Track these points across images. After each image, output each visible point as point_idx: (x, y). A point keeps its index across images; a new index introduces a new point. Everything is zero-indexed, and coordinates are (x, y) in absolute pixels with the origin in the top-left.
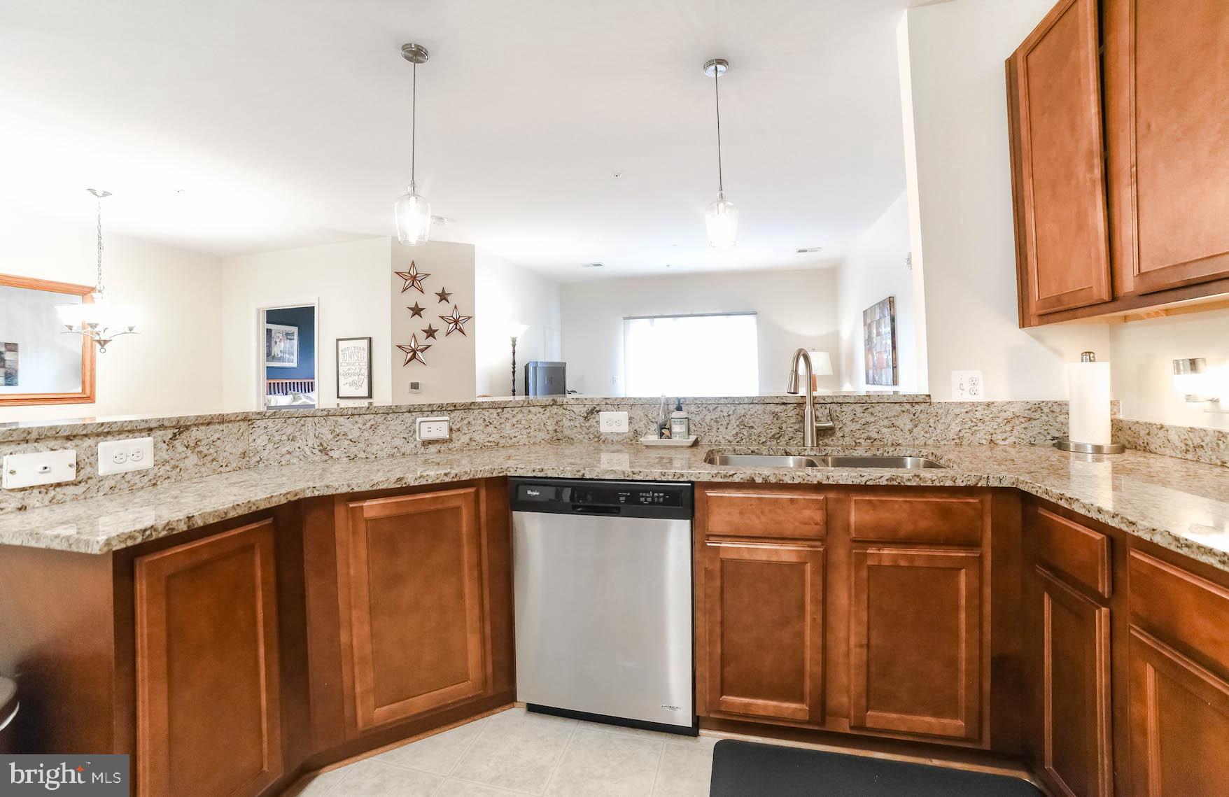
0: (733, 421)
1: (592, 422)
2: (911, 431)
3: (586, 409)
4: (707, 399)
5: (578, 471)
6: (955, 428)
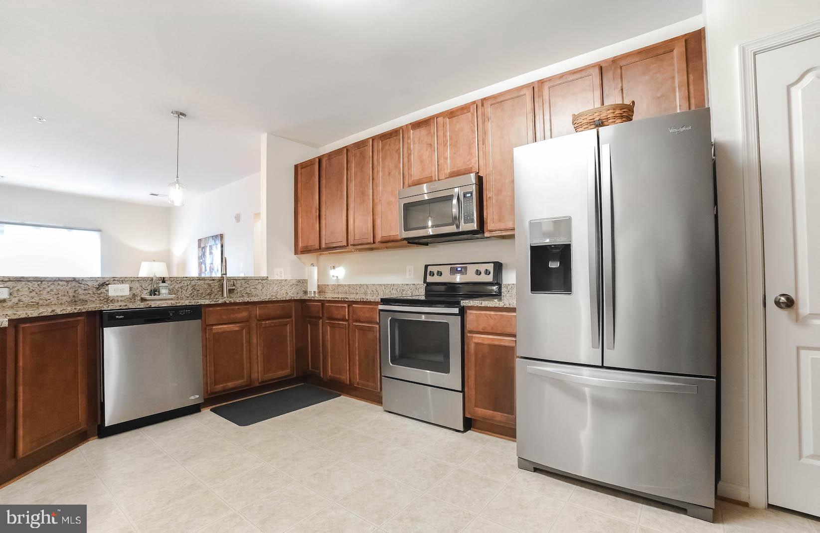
0: (189, 288)
1: (102, 290)
2: (261, 290)
3: (98, 283)
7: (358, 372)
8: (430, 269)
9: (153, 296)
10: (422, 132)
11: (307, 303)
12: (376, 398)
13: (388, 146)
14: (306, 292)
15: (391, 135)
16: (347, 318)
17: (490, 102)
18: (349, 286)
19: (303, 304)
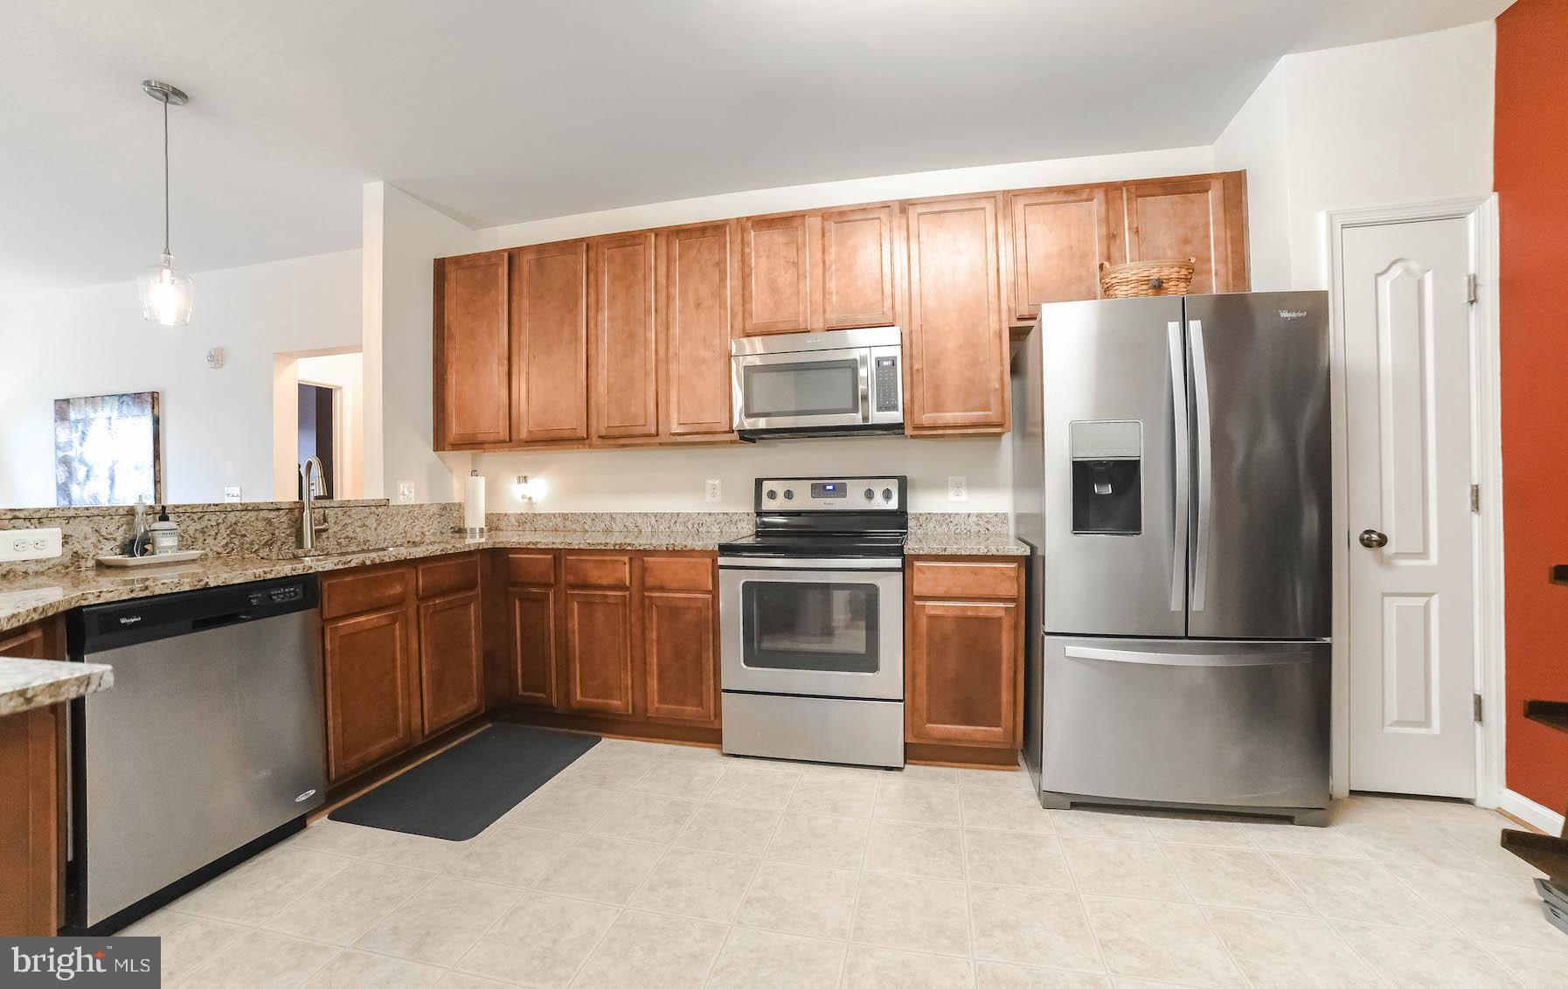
0: (223, 530)
2: (376, 529)
4: (193, 506)
5: (200, 581)
6: (402, 524)
7: (656, 687)
8: (767, 486)
9: (139, 557)
10: (777, 237)
11: (510, 556)
12: (708, 734)
13: (695, 251)
14: (460, 531)
15: (703, 233)
16: (628, 583)
17: (920, 209)
18: (565, 517)
19: (496, 557)
